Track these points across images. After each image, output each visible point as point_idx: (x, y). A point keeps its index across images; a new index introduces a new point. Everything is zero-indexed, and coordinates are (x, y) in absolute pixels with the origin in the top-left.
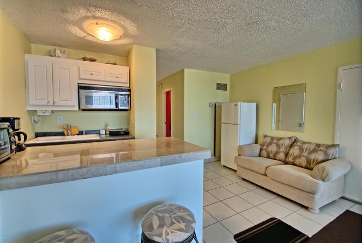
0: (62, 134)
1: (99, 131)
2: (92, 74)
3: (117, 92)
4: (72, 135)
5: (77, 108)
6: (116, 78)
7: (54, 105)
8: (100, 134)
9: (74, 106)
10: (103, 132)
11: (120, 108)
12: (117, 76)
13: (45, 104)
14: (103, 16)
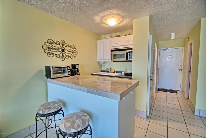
0: (108, 72)
1: (122, 72)
2: (117, 43)
3: (127, 51)
4: (111, 73)
5: (111, 61)
6: (128, 43)
7: (104, 60)
8: (122, 73)
9: (110, 60)
10: (123, 73)
11: (129, 60)
12: (128, 41)
13: (101, 59)
14: (104, 15)
